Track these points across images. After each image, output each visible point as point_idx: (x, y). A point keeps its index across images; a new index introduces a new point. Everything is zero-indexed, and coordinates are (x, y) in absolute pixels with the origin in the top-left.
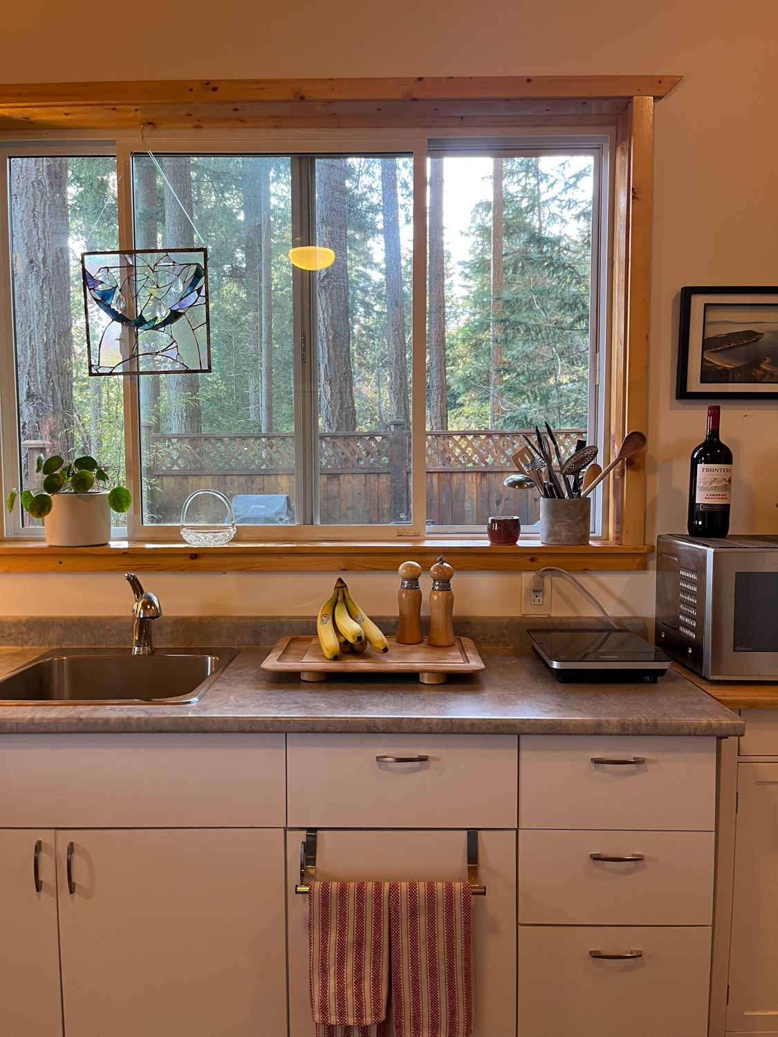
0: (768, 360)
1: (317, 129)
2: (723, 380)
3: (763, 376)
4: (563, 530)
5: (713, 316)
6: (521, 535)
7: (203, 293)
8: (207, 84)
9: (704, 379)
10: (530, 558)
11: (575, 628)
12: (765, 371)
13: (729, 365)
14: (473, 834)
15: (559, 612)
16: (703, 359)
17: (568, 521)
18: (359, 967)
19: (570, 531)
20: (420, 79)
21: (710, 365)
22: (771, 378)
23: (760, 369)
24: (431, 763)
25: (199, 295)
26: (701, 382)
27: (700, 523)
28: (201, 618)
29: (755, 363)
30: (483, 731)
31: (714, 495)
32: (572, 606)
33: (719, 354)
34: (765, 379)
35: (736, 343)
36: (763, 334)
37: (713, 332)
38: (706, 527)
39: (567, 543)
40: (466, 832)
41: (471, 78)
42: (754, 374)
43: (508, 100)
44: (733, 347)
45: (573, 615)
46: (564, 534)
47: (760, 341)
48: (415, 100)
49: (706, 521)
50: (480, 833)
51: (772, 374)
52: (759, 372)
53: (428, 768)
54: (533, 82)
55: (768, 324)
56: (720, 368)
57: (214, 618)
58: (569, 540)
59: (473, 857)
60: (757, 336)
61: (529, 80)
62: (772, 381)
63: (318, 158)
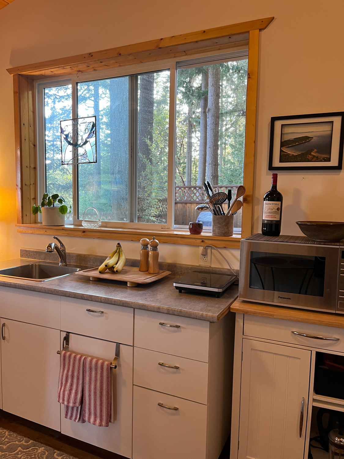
0: (315, 150)
1: (134, 65)
2: (292, 161)
3: (313, 158)
4: (216, 229)
5: (287, 130)
6: (203, 231)
7: (95, 133)
8: (90, 54)
9: (281, 161)
10: (201, 240)
11: (218, 272)
12: (314, 156)
13: (295, 153)
14: (118, 344)
15: (215, 265)
16: (281, 151)
17: (219, 225)
18: (72, 385)
19: (219, 230)
20: (162, 39)
21: (286, 154)
22: (317, 159)
23: (311, 154)
24: (105, 315)
25: (93, 134)
26: (280, 162)
27: (265, 229)
28: (85, 255)
29: (309, 152)
30: (118, 304)
31: (269, 216)
32: (220, 263)
33: (290, 148)
34: (314, 160)
35: (299, 143)
36: (312, 137)
37: (286, 138)
38: (268, 230)
39: (218, 235)
40: (116, 344)
41: (181, 35)
42: (308, 157)
43: (197, 42)
44: (298, 144)
45: (220, 267)
46: (217, 231)
47: (311, 141)
48: (160, 48)
49: (268, 228)
50: (121, 345)
51: (317, 157)
52: (310, 156)
53: (103, 316)
54: (206, 32)
55: (315, 133)
56: (291, 155)
57: (89, 255)
58: (219, 234)
59: (118, 354)
60: (310, 139)
61: (204, 32)
62: (317, 161)
63: (139, 75)
